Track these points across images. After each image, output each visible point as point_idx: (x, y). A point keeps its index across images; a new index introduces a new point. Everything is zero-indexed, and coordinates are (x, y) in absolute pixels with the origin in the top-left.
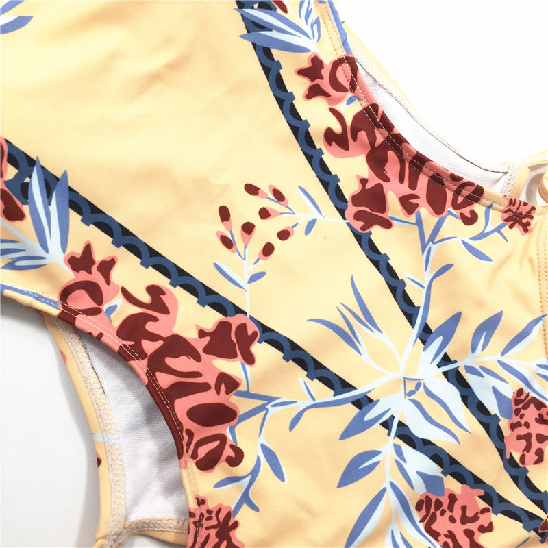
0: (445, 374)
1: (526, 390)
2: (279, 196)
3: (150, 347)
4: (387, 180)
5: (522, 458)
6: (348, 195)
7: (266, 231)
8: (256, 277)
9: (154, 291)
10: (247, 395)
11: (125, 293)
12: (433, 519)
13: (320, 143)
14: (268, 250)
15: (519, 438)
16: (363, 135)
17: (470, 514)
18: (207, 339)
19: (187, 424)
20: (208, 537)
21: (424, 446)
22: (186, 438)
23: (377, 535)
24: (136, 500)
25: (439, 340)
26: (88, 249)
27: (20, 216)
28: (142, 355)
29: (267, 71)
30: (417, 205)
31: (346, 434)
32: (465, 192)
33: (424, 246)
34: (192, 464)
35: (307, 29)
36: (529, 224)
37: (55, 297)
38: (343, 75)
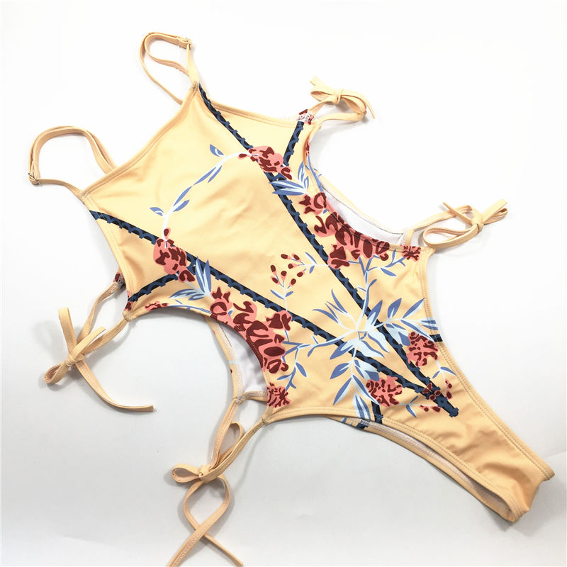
0: (378, 328)
1: (417, 333)
2: (297, 258)
3: (247, 326)
4: (346, 244)
5: (417, 363)
6: (328, 254)
7: (292, 274)
8: (288, 294)
9: (247, 304)
10: (288, 343)
11: (235, 305)
12: (375, 391)
13: (313, 232)
14: (293, 282)
15: (415, 354)
16: (331, 226)
17: (392, 388)
18: (270, 322)
19: (264, 355)
20: (276, 398)
21: (369, 360)
22: (264, 361)
23: (348, 397)
24: (247, 386)
25: (374, 314)
26: (219, 289)
27: (193, 280)
28: (244, 329)
29: (286, 205)
30: (359, 254)
31: (332, 357)
32: (381, 246)
33: (364, 272)
34: (267, 371)
35: (302, 184)
36: (418, 256)
37: (209, 310)
38: (320, 201)
